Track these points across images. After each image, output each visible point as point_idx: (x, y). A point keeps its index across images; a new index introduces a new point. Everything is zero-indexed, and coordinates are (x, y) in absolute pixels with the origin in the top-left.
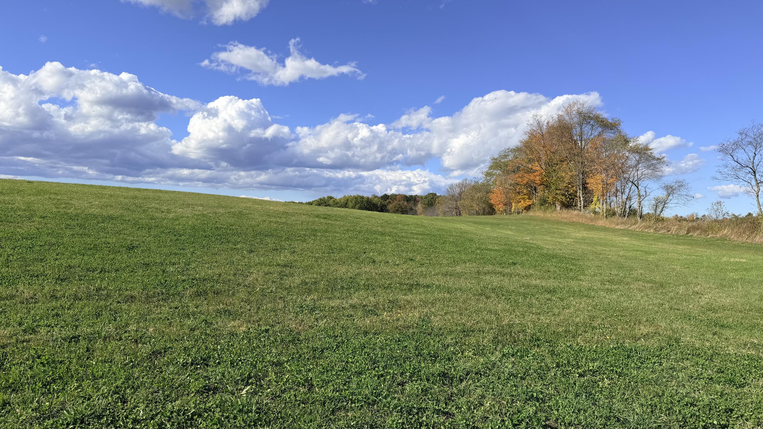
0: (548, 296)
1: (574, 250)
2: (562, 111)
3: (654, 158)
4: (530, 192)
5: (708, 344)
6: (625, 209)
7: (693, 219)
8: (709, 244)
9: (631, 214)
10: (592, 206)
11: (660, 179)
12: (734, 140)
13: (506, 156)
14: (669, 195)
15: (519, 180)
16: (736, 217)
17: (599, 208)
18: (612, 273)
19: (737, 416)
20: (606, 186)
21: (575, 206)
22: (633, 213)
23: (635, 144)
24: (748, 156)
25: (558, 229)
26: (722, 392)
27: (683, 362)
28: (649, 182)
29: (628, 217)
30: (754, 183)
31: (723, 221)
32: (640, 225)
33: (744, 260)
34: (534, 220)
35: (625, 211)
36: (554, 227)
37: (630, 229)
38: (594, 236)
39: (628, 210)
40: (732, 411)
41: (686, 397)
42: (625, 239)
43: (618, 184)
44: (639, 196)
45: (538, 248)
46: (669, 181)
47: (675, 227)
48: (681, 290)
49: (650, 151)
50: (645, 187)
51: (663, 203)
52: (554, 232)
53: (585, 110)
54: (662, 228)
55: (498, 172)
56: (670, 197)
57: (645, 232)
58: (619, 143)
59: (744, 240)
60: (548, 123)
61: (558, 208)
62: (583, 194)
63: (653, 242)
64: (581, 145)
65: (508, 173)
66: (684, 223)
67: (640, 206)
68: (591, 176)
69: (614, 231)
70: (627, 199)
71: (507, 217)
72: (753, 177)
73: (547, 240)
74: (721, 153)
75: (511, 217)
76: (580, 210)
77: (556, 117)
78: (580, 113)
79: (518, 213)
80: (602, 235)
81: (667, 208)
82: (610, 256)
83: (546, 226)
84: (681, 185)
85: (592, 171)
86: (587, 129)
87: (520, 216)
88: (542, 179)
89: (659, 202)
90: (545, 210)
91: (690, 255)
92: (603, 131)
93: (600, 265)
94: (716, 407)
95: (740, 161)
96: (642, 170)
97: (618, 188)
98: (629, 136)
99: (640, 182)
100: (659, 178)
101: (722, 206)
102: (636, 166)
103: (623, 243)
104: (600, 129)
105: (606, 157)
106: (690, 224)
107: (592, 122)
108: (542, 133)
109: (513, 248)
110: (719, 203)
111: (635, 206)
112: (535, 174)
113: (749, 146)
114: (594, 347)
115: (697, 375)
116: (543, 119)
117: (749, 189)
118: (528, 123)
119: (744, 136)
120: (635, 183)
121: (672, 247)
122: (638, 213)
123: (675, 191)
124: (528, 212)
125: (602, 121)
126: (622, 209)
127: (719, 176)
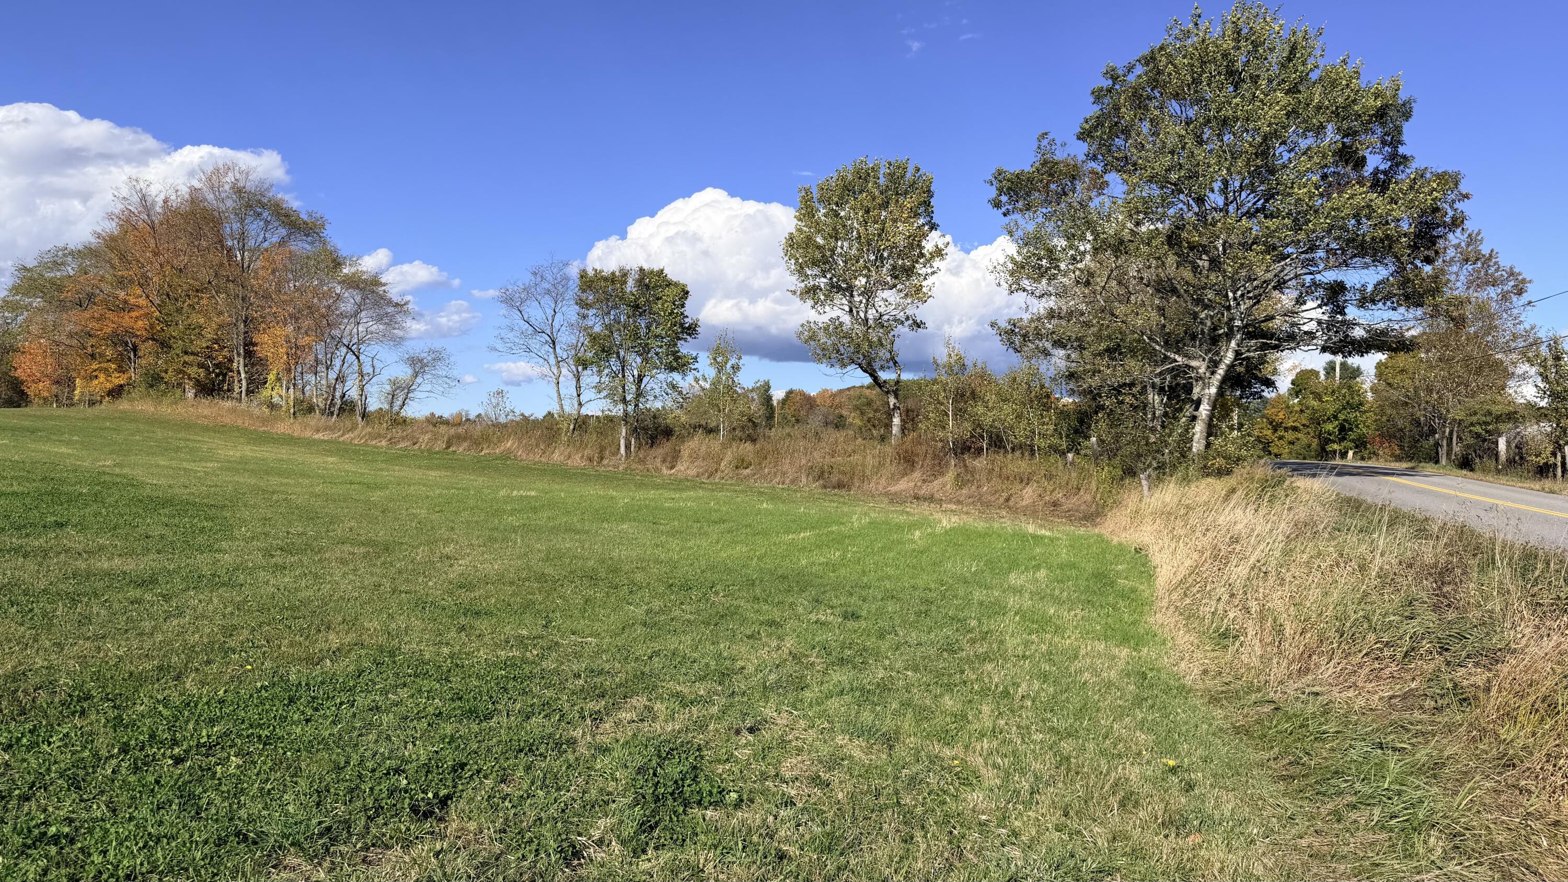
0: (134, 593)
1: (216, 486)
2: (200, 180)
3: (390, 302)
4: (122, 354)
5: (446, 650)
6: (332, 400)
7: (459, 421)
8: (482, 466)
9: (344, 410)
10: (265, 393)
11: (399, 343)
12: (524, 284)
13: (56, 265)
14: (416, 375)
15: (92, 325)
16: (525, 419)
17: (281, 396)
18: (292, 531)
19: (470, 773)
20: (296, 352)
21: (229, 390)
22: (347, 407)
23: (353, 270)
24: (545, 313)
25: (188, 440)
26: (452, 736)
27: (395, 693)
28: (380, 348)
29: (338, 415)
30: (552, 361)
31: (505, 426)
32: (362, 431)
33: (533, 493)
34: (131, 421)
35: (332, 404)
36: (180, 436)
37: (341, 439)
38: (266, 455)
39: (338, 402)
40: (463, 766)
41: (389, 759)
42: (330, 459)
43: (320, 347)
44: (362, 375)
45: (132, 483)
46: (417, 348)
47: (427, 437)
48: (421, 554)
49: (383, 288)
50: (373, 358)
51: (406, 391)
52: (178, 447)
53: (250, 186)
54: (403, 438)
55: (37, 302)
56: (419, 380)
57: (372, 446)
58: (322, 266)
59: (537, 458)
60: (166, 201)
61: (190, 394)
62: (245, 366)
63: (384, 466)
64: (242, 260)
65: (62, 306)
66: (443, 429)
67: (361, 395)
68: (264, 329)
69: (310, 444)
70: (337, 379)
71: (63, 411)
72: (551, 350)
73: (158, 466)
74: (503, 305)
75: (71, 412)
76: (240, 400)
77: (184, 191)
78: (239, 191)
79: (92, 403)
80: (283, 453)
81: (412, 399)
82: (293, 497)
83: (159, 434)
84: (438, 357)
85: (264, 318)
86: (254, 227)
87: (97, 409)
88: (152, 326)
89: (399, 388)
90: (158, 397)
91: (447, 488)
92: (289, 235)
93: (269, 516)
94: (437, 767)
95: (532, 321)
96: (368, 323)
97: (320, 357)
98: (343, 253)
99: (363, 347)
100: (398, 341)
101: (505, 399)
102: (356, 314)
103: (325, 469)
104: (283, 232)
105: (294, 292)
106: (452, 431)
107: (265, 214)
108: (153, 222)
109: (65, 489)
110: (500, 393)
111: (354, 394)
112: (134, 314)
113: (547, 297)
114: (221, 692)
115: (416, 712)
116: (153, 191)
117: (545, 370)
118: (116, 193)
119: (539, 279)
120: (353, 348)
121: (418, 474)
122: (359, 409)
123: (427, 369)
124: (117, 402)
125: (287, 216)
126: (326, 399)
127: (499, 345)
